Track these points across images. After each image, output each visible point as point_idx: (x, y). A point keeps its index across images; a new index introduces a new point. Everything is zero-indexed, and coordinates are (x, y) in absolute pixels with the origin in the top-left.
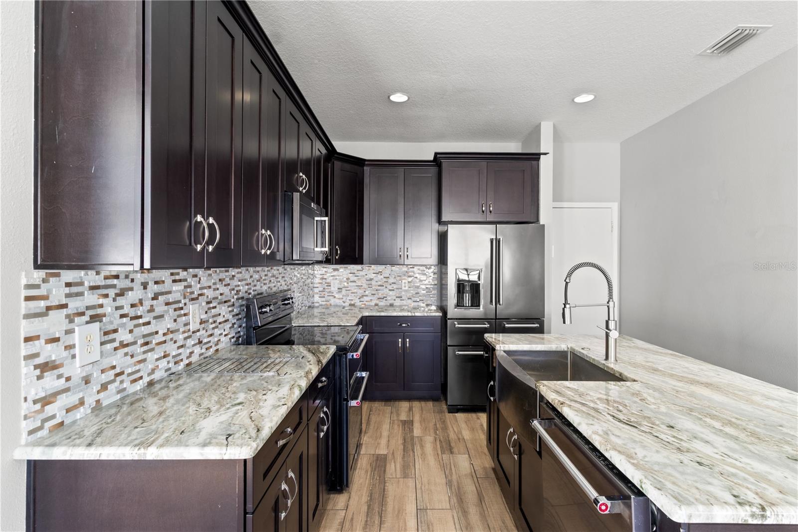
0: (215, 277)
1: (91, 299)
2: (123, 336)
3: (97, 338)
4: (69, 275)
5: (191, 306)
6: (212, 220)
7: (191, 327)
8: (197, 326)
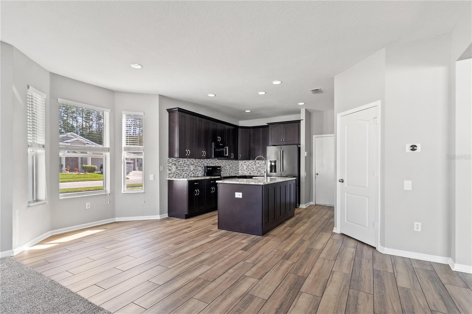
0: (197, 161)
1: (175, 162)
2: (179, 168)
3: (175, 168)
4: (172, 159)
5: (191, 166)
6: (189, 150)
7: (191, 170)
8: (193, 170)
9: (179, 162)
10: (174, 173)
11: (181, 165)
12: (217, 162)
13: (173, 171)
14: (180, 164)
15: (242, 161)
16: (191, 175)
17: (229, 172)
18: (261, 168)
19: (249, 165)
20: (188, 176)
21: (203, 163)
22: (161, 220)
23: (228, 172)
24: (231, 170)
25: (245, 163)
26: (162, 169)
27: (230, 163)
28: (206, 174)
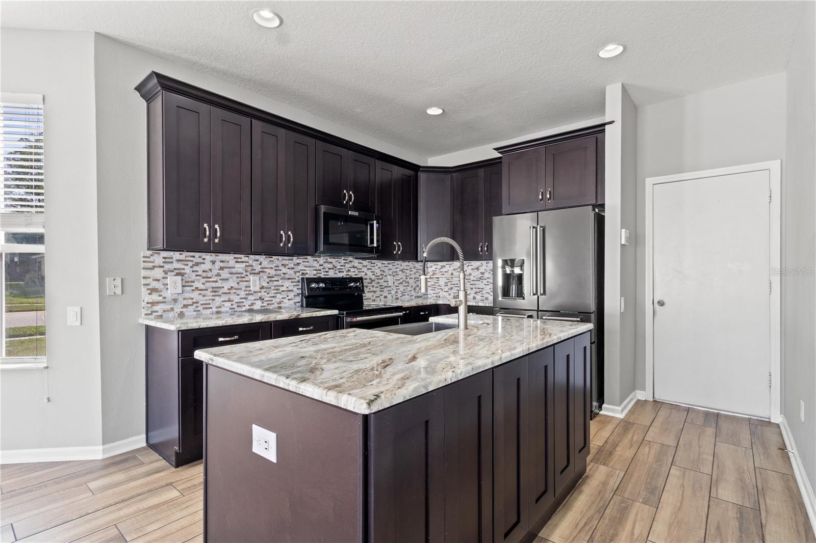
0: (277, 263)
1: (177, 265)
2: (197, 285)
3: (180, 283)
5: (251, 277)
6: (217, 226)
7: (251, 289)
8: (257, 289)
9: (197, 264)
10: (175, 300)
11: (209, 274)
12: (354, 267)
13: (168, 294)
14: (203, 271)
15: (436, 263)
16: (252, 304)
17: (397, 292)
18: (485, 282)
19: (452, 274)
20: (237, 309)
21: (301, 267)
22: (107, 462)
23: (393, 292)
24: (401, 288)
25: (444, 270)
26: (113, 286)
27: (398, 270)
28: (304, 299)
